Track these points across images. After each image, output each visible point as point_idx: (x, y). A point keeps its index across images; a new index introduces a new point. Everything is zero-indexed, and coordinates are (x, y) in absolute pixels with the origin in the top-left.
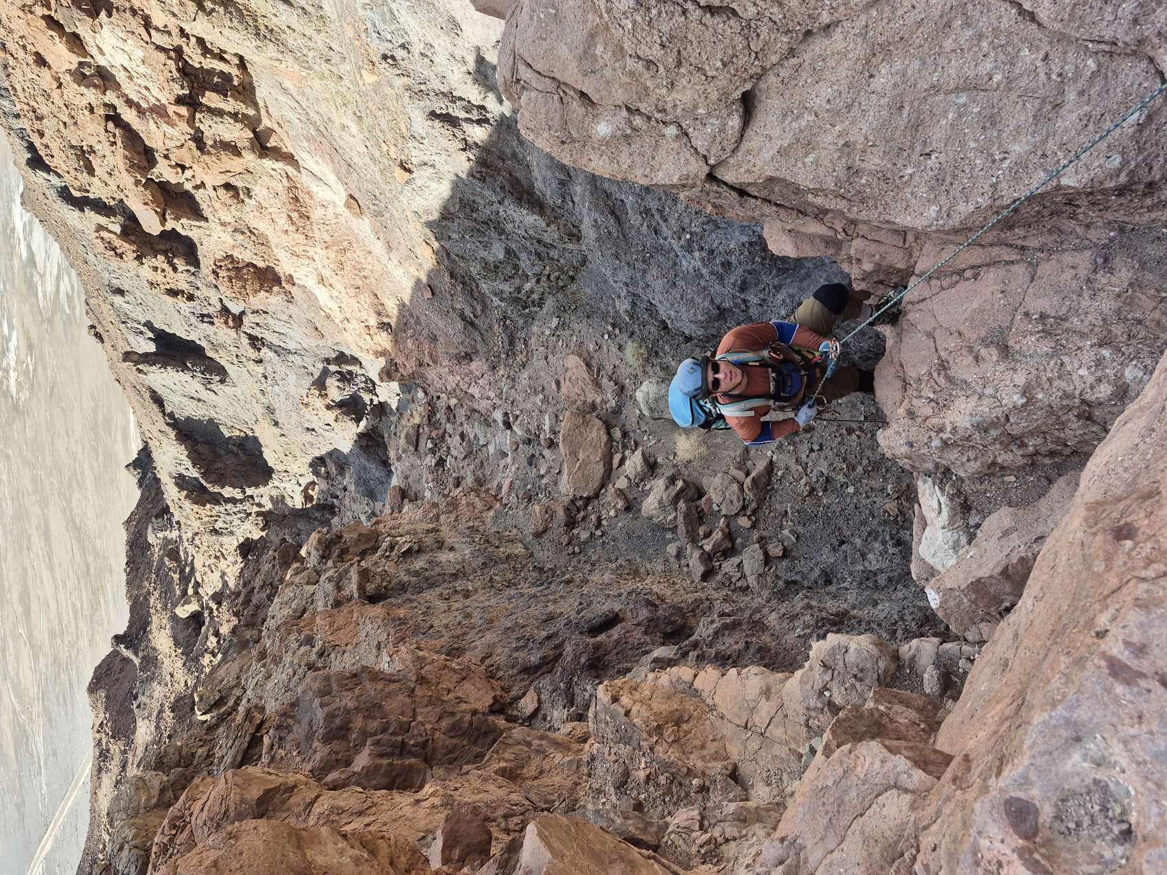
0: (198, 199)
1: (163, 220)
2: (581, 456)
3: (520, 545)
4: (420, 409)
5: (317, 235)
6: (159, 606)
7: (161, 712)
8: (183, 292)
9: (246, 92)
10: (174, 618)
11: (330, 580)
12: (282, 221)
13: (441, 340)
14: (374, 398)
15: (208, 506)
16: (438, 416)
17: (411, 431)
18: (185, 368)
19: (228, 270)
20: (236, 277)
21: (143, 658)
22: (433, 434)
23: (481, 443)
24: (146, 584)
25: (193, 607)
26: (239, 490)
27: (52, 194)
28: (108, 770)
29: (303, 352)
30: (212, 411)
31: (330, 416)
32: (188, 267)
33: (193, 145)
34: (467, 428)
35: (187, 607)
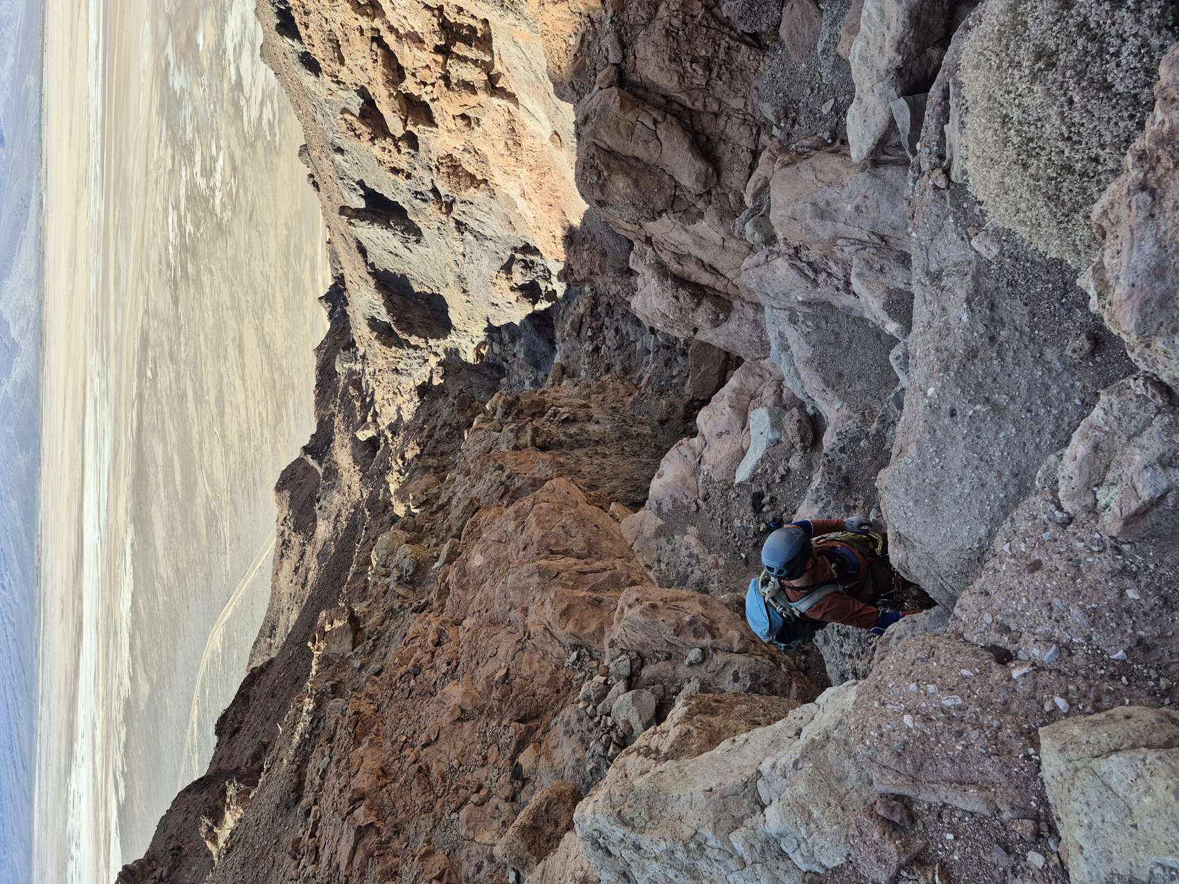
0: (432, 108)
1: (405, 124)
2: (703, 369)
3: (648, 427)
4: (586, 301)
5: (525, 159)
6: (342, 427)
7: (338, 516)
8: (403, 171)
9: (485, 42)
10: (354, 439)
11: (512, 430)
12: (500, 146)
13: (610, 255)
14: (549, 285)
15: (394, 348)
16: (599, 309)
17: (576, 320)
18: (388, 227)
19: (448, 167)
20: (453, 174)
21: (326, 468)
22: (594, 325)
23: (631, 339)
24: (332, 406)
25: (370, 433)
26: (423, 340)
27: (293, 58)
28: (289, 557)
29: (497, 239)
30: (406, 266)
31: (513, 296)
32: (410, 150)
33: (442, 82)
34: (622, 325)
35: (366, 432)
